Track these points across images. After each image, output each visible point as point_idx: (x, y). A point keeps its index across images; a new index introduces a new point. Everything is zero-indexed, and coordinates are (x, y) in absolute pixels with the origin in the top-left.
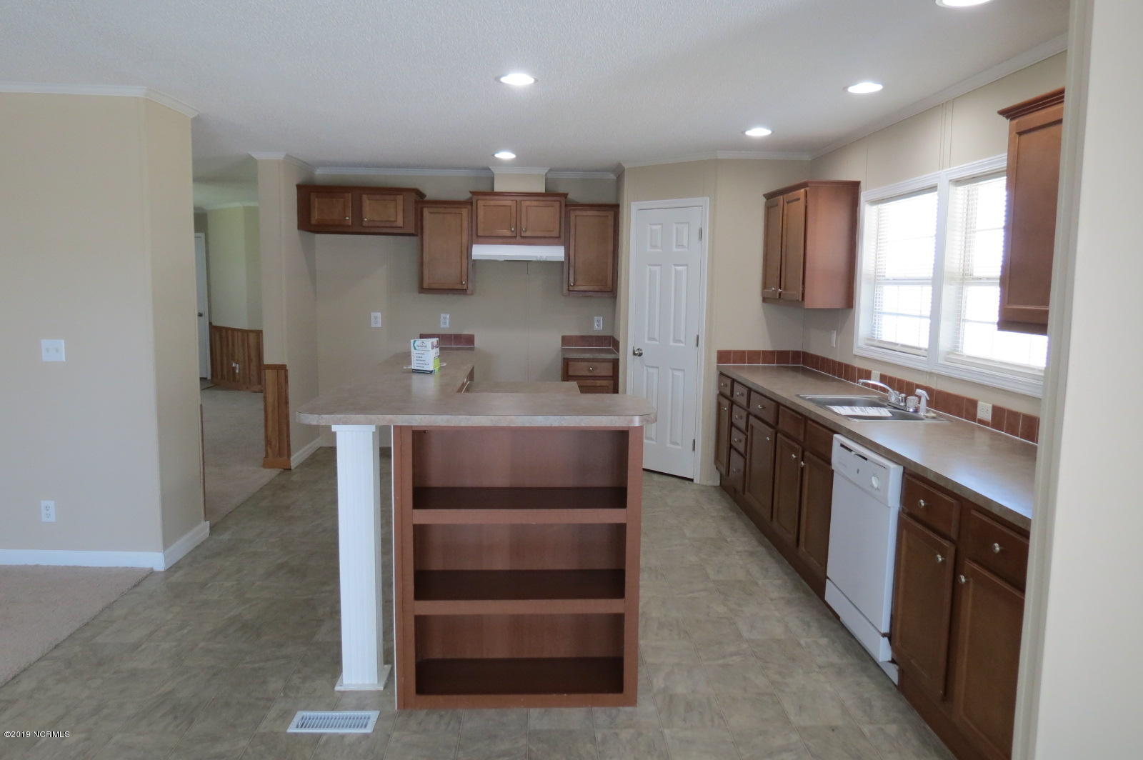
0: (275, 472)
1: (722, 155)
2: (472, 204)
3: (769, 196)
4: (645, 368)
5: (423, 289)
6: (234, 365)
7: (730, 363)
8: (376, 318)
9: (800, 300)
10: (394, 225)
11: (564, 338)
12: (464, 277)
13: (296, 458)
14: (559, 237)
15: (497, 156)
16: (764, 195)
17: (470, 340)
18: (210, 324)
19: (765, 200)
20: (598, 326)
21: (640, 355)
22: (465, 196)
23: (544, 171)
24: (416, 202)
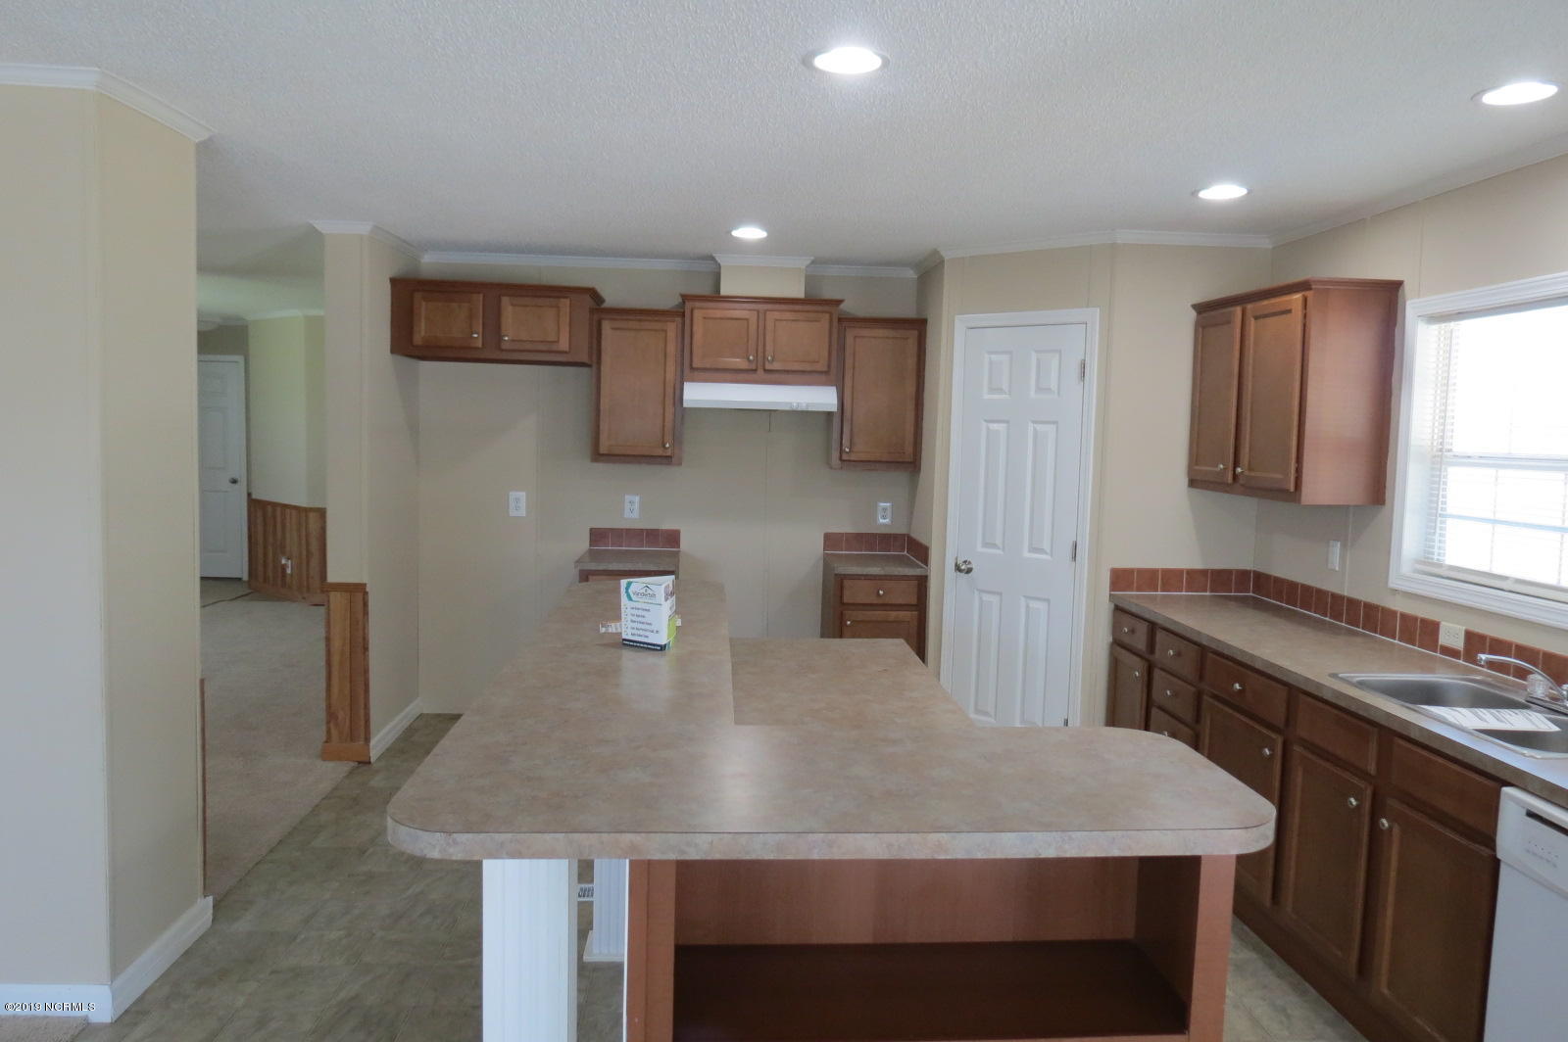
0: (344, 767)
1: (1124, 237)
2: (683, 315)
3: (1202, 309)
4: (976, 593)
5: (598, 455)
6: (283, 562)
7: (1132, 591)
8: (517, 500)
9: (1292, 489)
10: (554, 347)
11: (828, 537)
12: (668, 438)
13: (381, 740)
14: (827, 373)
15: (736, 233)
16: (1194, 306)
17: (673, 538)
18: (249, 495)
19: (1193, 314)
20: (884, 518)
21: (969, 571)
22: (670, 302)
23: (803, 263)
24: (592, 311)
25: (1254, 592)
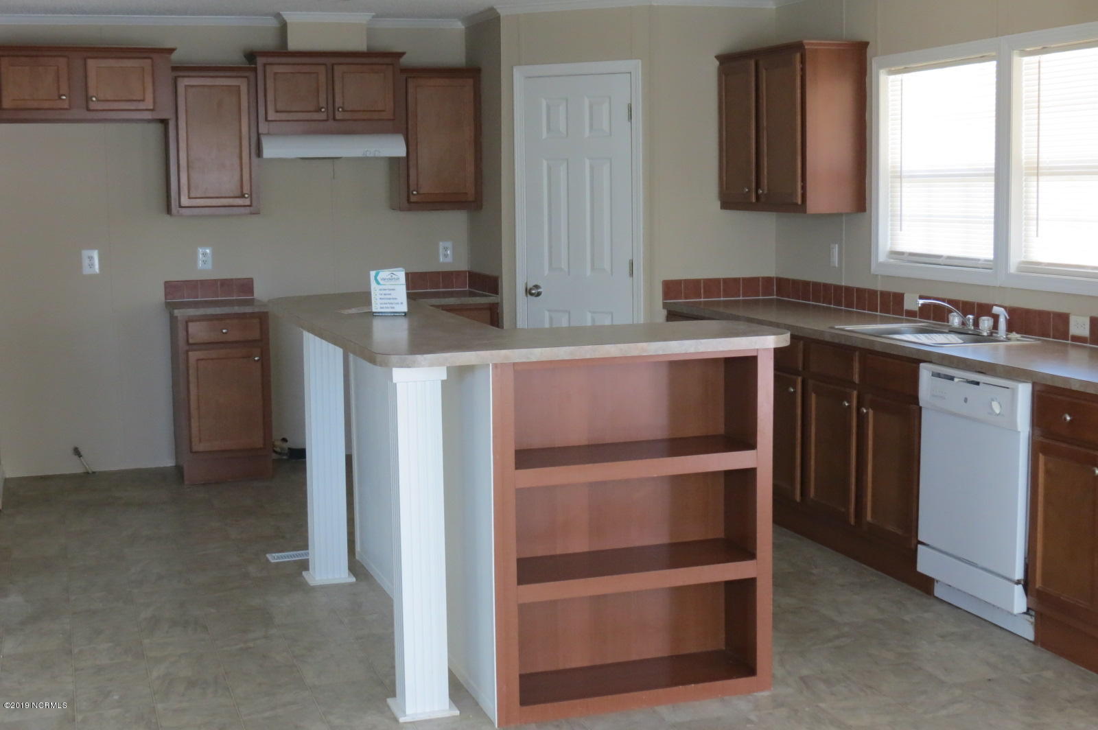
2: (255, 70)
3: (723, 59)
4: (547, 313)
5: (180, 208)
7: (681, 299)
8: (91, 258)
9: (800, 201)
10: (141, 106)
12: (247, 188)
14: (394, 121)
16: (718, 57)
17: (247, 286)
19: (717, 63)
20: (446, 257)
21: (539, 294)
23: (365, 18)
24: (173, 70)
25: (777, 295)
